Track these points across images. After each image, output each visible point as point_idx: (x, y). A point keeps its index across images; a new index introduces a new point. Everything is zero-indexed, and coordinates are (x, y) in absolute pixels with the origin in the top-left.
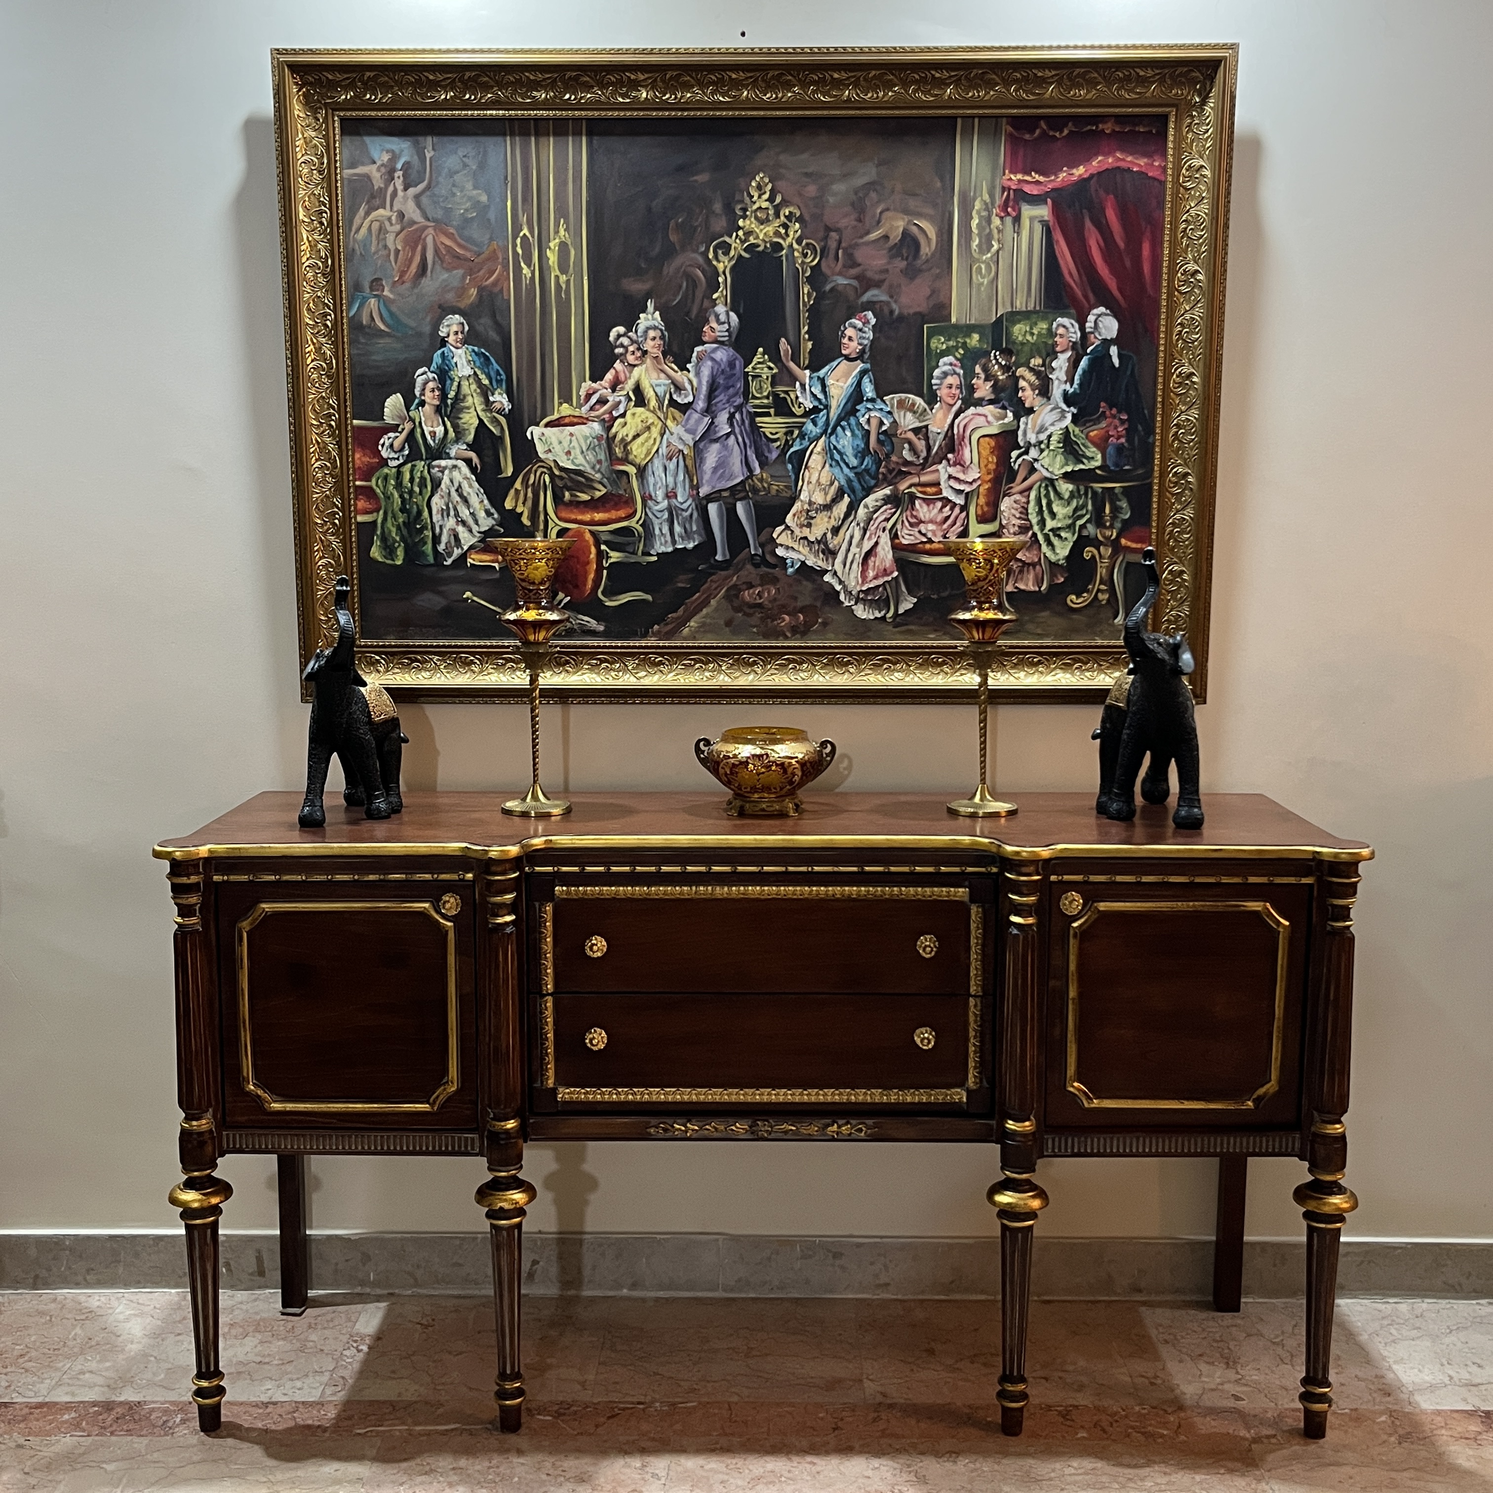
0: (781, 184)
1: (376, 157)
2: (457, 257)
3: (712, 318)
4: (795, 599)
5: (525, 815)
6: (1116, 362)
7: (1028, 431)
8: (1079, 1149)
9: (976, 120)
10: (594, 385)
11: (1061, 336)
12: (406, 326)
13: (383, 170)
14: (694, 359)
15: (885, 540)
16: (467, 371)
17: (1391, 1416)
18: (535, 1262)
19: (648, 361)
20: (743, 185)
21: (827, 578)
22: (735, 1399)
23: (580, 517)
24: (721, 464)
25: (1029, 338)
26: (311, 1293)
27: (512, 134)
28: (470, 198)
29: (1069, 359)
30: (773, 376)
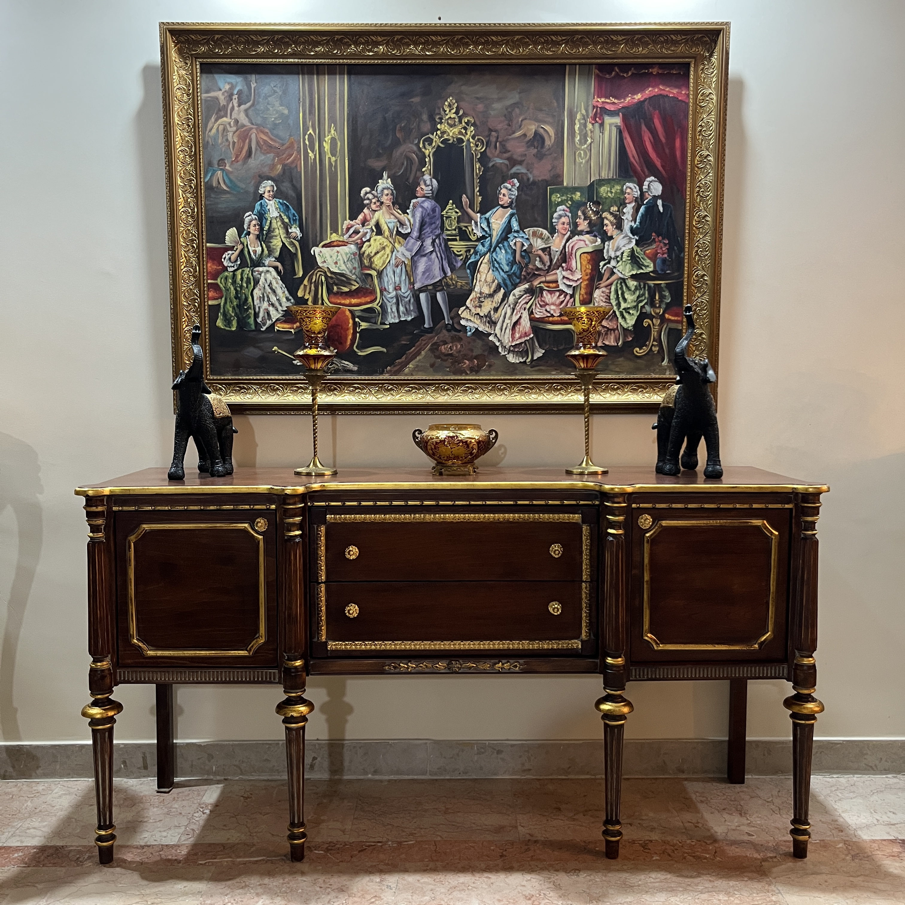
0: (462, 104)
1: (222, 87)
2: (270, 146)
3: (422, 183)
4: (472, 351)
5: (309, 474)
6: (661, 209)
7: (610, 249)
8: (652, 675)
9: (578, 66)
10: (351, 222)
11: (629, 194)
12: (239, 187)
13: (226, 94)
14: (411, 207)
15: (525, 315)
16: (275, 214)
17: (845, 844)
18: (314, 759)
19: (384, 208)
20: (440, 105)
21: (491, 338)
22: (439, 839)
23: (343, 302)
24: (428, 270)
25: (609, 195)
26: (176, 780)
27: (303, 74)
28: (277, 112)
29: (633, 207)
30: (458, 217)
